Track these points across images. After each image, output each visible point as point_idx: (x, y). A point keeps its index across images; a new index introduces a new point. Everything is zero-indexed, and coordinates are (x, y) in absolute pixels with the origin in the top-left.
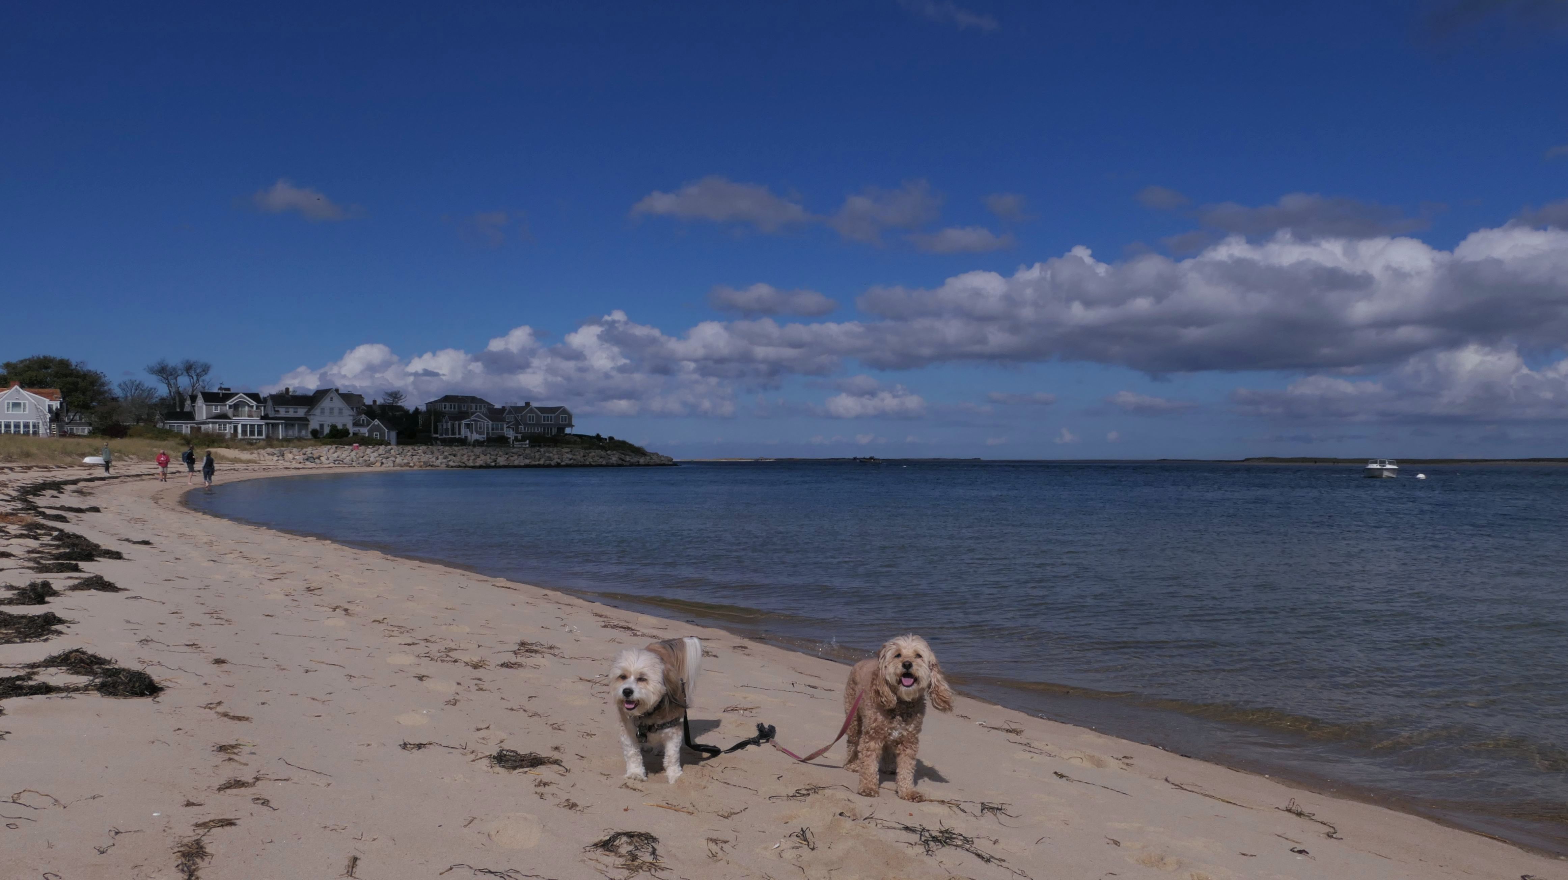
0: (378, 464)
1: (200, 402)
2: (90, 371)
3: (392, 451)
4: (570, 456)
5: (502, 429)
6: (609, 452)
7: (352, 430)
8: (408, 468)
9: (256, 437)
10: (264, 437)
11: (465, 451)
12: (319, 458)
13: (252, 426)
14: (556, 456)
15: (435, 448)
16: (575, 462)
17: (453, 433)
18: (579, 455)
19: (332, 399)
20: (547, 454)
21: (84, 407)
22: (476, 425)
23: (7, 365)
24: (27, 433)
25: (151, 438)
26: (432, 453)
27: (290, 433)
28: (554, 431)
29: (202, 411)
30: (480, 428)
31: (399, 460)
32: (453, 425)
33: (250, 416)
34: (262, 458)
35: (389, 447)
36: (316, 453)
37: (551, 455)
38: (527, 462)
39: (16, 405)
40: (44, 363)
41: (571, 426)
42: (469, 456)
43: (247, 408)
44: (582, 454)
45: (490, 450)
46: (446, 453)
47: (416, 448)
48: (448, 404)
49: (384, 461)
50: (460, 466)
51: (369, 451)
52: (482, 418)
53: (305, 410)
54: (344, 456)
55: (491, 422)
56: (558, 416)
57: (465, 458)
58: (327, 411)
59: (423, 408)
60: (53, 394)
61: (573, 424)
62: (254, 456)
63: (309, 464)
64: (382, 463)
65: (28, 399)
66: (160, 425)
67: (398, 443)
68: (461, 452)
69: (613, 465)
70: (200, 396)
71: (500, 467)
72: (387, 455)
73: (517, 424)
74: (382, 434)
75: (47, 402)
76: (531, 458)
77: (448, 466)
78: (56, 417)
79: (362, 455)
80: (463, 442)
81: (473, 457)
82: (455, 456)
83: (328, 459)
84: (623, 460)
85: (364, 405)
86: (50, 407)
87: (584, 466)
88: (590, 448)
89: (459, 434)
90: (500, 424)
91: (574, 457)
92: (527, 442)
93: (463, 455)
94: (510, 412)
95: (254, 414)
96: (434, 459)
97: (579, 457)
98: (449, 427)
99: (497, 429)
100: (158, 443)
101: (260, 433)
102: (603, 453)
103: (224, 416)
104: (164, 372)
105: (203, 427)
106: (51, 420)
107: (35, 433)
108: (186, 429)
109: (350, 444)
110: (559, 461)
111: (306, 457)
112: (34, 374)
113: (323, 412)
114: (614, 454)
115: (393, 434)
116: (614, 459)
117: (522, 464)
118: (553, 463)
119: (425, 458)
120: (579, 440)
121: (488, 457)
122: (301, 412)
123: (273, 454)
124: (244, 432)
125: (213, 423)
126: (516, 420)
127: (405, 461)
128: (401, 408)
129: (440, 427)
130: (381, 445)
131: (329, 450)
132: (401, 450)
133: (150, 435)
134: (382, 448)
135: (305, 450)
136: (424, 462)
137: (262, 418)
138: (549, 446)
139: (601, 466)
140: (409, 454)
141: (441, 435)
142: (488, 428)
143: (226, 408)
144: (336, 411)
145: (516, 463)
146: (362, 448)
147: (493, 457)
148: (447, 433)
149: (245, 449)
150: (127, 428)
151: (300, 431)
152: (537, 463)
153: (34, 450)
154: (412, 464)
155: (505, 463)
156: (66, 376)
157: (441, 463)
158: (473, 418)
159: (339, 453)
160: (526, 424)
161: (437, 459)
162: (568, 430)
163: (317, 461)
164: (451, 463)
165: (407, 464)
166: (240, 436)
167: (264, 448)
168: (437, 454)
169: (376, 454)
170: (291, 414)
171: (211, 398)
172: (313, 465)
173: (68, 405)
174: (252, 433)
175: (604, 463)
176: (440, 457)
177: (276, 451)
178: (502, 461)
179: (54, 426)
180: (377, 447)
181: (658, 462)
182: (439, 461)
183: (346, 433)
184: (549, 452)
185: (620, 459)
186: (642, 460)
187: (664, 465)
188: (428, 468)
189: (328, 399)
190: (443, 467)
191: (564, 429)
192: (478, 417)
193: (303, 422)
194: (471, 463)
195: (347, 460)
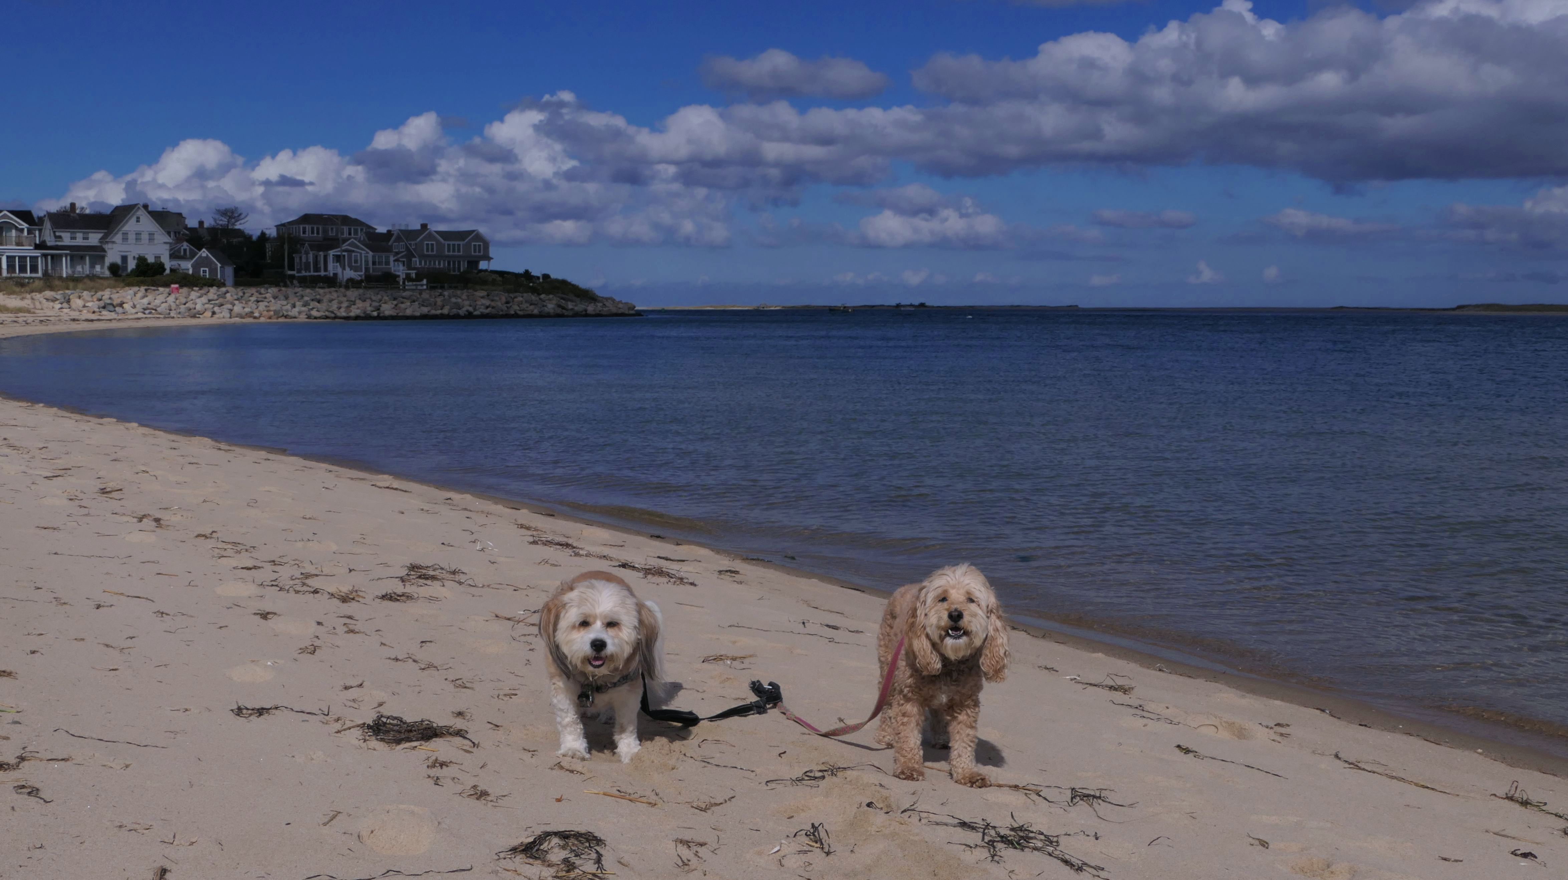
0: (209, 314)
3: (228, 295)
4: (487, 302)
5: (388, 263)
6: (543, 296)
7: (168, 264)
8: (251, 320)
9: (28, 274)
10: (40, 274)
11: (335, 295)
12: (121, 305)
13: (22, 259)
14: (467, 303)
15: (290, 291)
16: (494, 311)
17: (317, 269)
18: (500, 301)
19: (138, 220)
20: (453, 300)
22: (350, 257)
26: (287, 298)
27: (79, 268)
28: (464, 266)
30: (356, 262)
31: (238, 308)
32: (316, 258)
33: (18, 244)
34: (38, 306)
35: (223, 289)
36: (117, 298)
37: (459, 300)
38: (425, 310)
41: (488, 258)
42: (340, 303)
43: (14, 233)
44: (504, 300)
45: (370, 293)
46: (306, 298)
47: (263, 290)
48: (308, 227)
49: (216, 309)
50: (327, 317)
51: (194, 295)
52: (358, 247)
53: (100, 236)
54: (157, 302)
55: (371, 253)
56: (469, 243)
57: (334, 306)
58: (132, 237)
59: (272, 232)
61: (491, 255)
62: (26, 303)
63: (106, 315)
64: (214, 313)
67: (237, 284)
68: (328, 296)
69: (548, 315)
71: (386, 318)
72: (221, 300)
73: (410, 255)
74: (213, 271)
76: (430, 305)
77: (309, 317)
79: (184, 301)
80: (331, 282)
81: (345, 305)
82: (319, 301)
83: (134, 307)
84: (563, 308)
85: (186, 228)
87: (507, 316)
88: (516, 291)
89: (326, 270)
90: (384, 255)
91: (493, 304)
92: (425, 282)
93: (331, 301)
94: (399, 239)
95: (24, 241)
96: (289, 307)
97: (499, 304)
98: (311, 260)
99: (380, 263)
101: (34, 269)
102: (534, 298)
109: (166, 285)
110: (471, 309)
111: (102, 304)
113: (125, 239)
114: (550, 300)
115: (229, 271)
116: (551, 306)
117: (418, 314)
118: (462, 312)
119: (276, 305)
120: (499, 279)
121: (367, 304)
122: (94, 238)
123: (54, 300)
124: (11, 267)
126: (408, 249)
127: (247, 310)
128: (240, 233)
129: (297, 260)
130: (212, 286)
131: (135, 294)
132: (241, 294)
134: (213, 290)
135: (99, 294)
136: (275, 311)
137: (37, 247)
138: (456, 288)
139: (531, 316)
140: (253, 299)
141: (299, 271)
142: (367, 262)
144: (145, 236)
145: (409, 312)
146: (185, 290)
147: (375, 304)
148: (307, 269)
149: (13, 293)
151: (92, 266)
152: (439, 312)
154: (257, 314)
155: (393, 313)
157: (300, 313)
158: (345, 246)
159: (150, 297)
160: (422, 257)
161: (294, 306)
162: (483, 265)
163: (118, 309)
164: (314, 313)
165: (250, 314)
166: (5, 273)
167: (40, 291)
168: (293, 299)
169: (204, 299)
170: (79, 241)
172: (113, 316)
174: (23, 269)
175: (536, 312)
176: (298, 304)
177: (58, 295)
178: (387, 309)
180: (206, 289)
181: (614, 310)
182: (297, 310)
183: (159, 268)
184: (456, 296)
185: (559, 306)
186: (591, 308)
187: (623, 315)
188: (282, 320)
189: (134, 219)
190: (303, 318)
191: (477, 263)
192: (351, 245)
193: (97, 253)
194: (343, 313)
195: (163, 308)
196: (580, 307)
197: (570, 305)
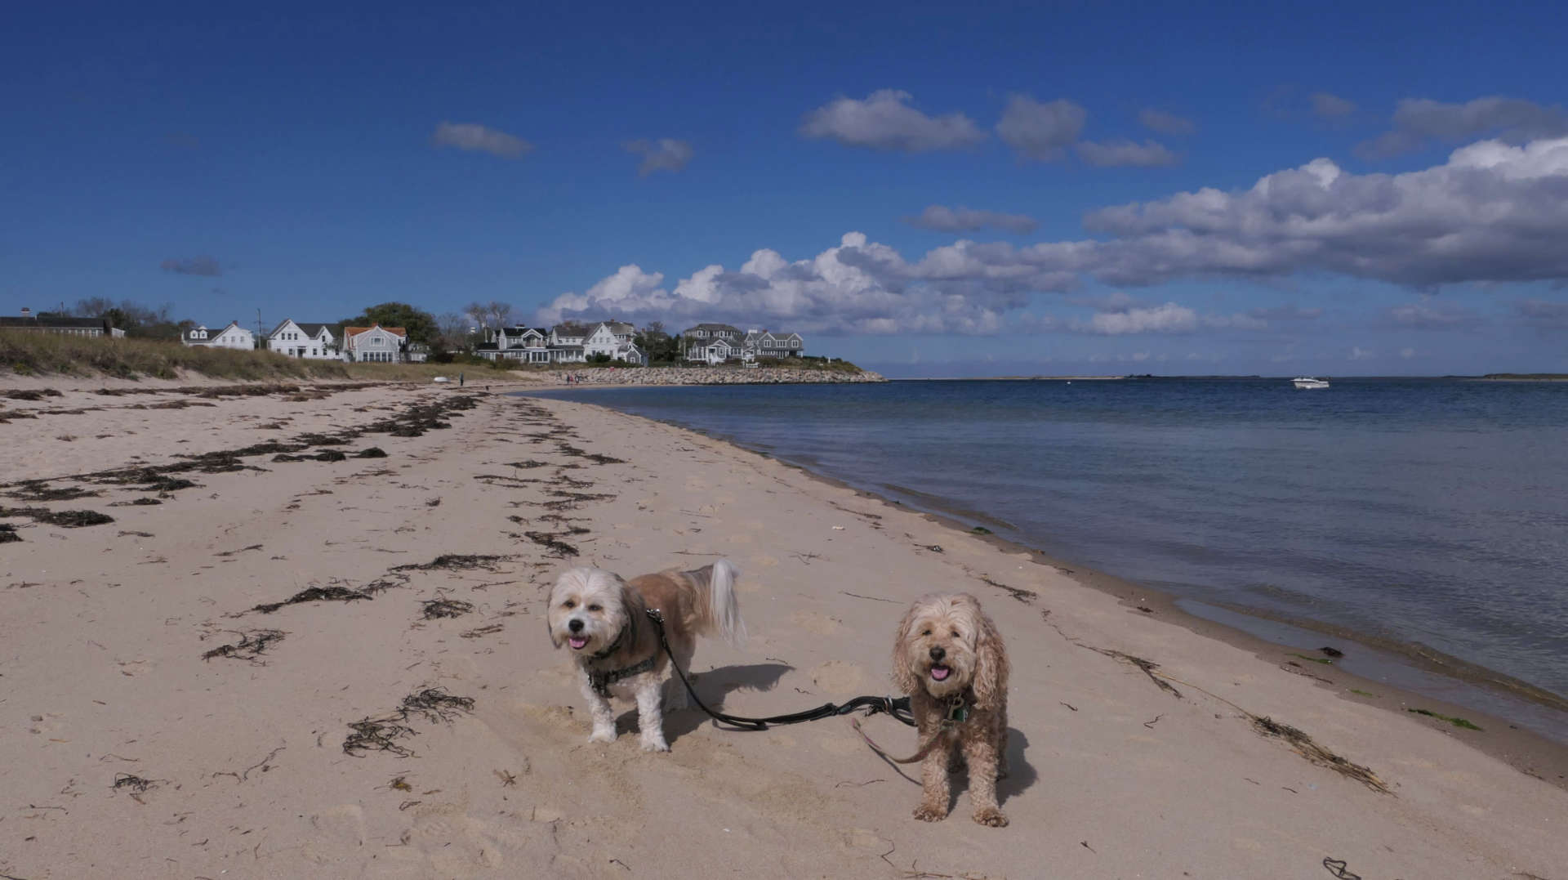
0: (630, 381)
1: (502, 335)
2: (424, 313)
3: (642, 372)
4: (787, 375)
7: (615, 356)
8: (653, 384)
9: (543, 362)
10: (548, 361)
12: (586, 377)
13: (540, 353)
15: (675, 370)
17: (697, 357)
19: (601, 331)
20: (768, 374)
21: (423, 340)
22: (718, 350)
23: (368, 310)
24: (384, 360)
25: (468, 364)
26: (673, 373)
27: (570, 358)
28: (786, 354)
29: (504, 342)
31: (646, 379)
32: (700, 350)
33: (538, 346)
35: (640, 369)
38: (750, 380)
39: (377, 340)
40: (393, 308)
41: (801, 350)
42: (703, 376)
43: (536, 340)
44: (798, 374)
47: (660, 369)
49: (635, 379)
51: (624, 372)
52: (723, 344)
53: (581, 340)
54: (604, 376)
56: (790, 341)
57: (699, 377)
58: (598, 340)
60: (401, 331)
61: (803, 348)
62: (539, 376)
64: (633, 381)
65: (383, 335)
66: (474, 354)
67: (651, 365)
70: (502, 332)
72: (639, 374)
73: (754, 348)
74: (637, 359)
75: (398, 337)
76: (753, 377)
77: (683, 383)
78: (404, 348)
79: (618, 375)
80: (703, 364)
82: (690, 375)
83: (593, 378)
86: (399, 341)
88: (808, 369)
89: (703, 357)
93: (697, 375)
94: (750, 339)
95: (541, 344)
96: (673, 377)
98: (697, 351)
100: (474, 367)
101: (546, 359)
102: (818, 373)
103: (519, 346)
104: (478, 311)
105: (505, 355)
106: (401, 351)
107: (390, 360)
108: (492, 356)
109: (611, 367)
110: (777, 379)
112: (387, 316)
113: (594, 342)
114: (827, 374)
115: (645, 358)
117: (745, 381)
118: (771, 381)
119: (666, 377)
122: (578, 341)
123: (554, 375)
124: (534, 358)
125: (512, 352)
126: (754, 345)
127: (651, 380)
128: (664, 336)
130: (633, 367)
131: (594, 372)
132: (648, 371)
133: (467, 362)
134: (634, 369)
136: (666, 379)
137: (547, 347)
140: (655, 374)
141: (684, 358)
142: (727, 353)
143: (520, 340)
144: (605, 340)
145: (740, 381)
146: (619, 369)
148: (688, 357)
149: (535, 371)
150: (452, 356)
151: (577, 357)
152: (758, 381)
155: (732, 381)
156: (409, 317)
158: (716, 344)
159: (601, 374)
160: (761, 349)
161: (676, 378)
163: (586, 380)
164: (687, 381)
165: (653, 381)
166: (531, 361)
167: (547, 370)
168: (676, 374)
169: (630, 374)
170: (571, 342)
171: (511, 333)
173: (410, 339)
174: (540, 359)
177: (556, 372)
178: (729, 379)
179: (403, 355)
180: (630, 369)
182: (677, 380)
183: (608, 358)
184: (770, 372)
188: (669, 385)
189: (599, 331)
190: (680, 384)
191: (795, 352)
192: (719, 343)
193: (580, 350)
194: (702, 381)
195: (607, 379)
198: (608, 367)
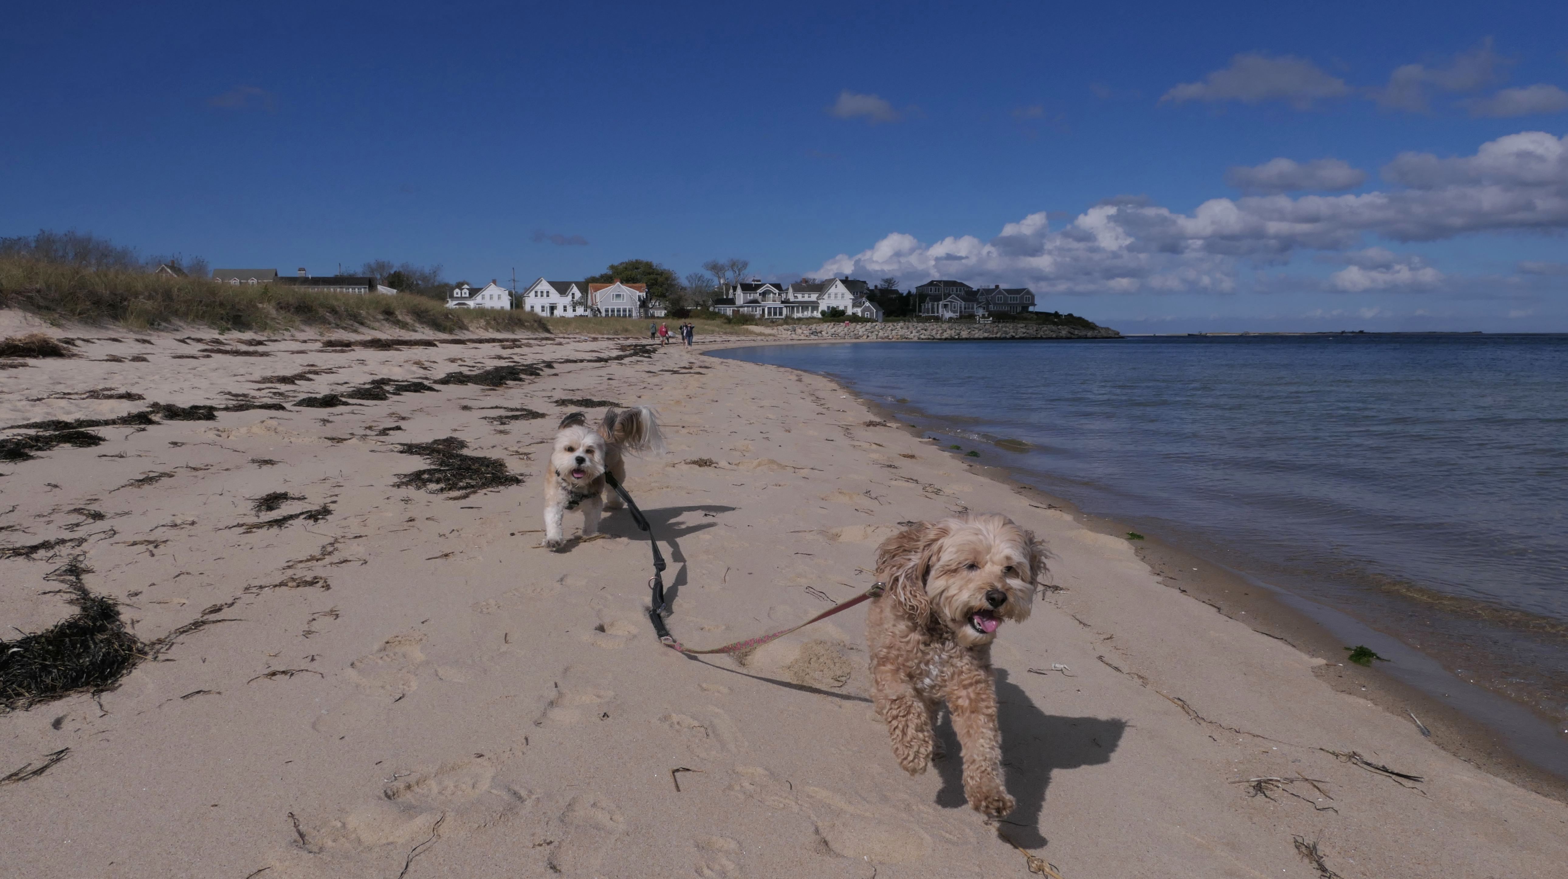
0: (865, 337)
1: (739, 291)
2: (665, 270)
3: (877, 327)
4: (1024, 330)
5: (973, 308)
6: (1062, 326)
7: (850, 312)
8: (887, 340)
9: (778, 317)
10: (783, 317)
11: (935, 326)
12: (821, 332)
13: (775, 308)
14: (1012, 331)
15: (910, 325)
16: (1028, 336)
17: (933, 312)
18: (1032, 330)
19: (836, 287)
20: (1004, 329)
21: (662, 296)
22: (952, 305)
23: (612, 267)
24: (625, 316)
25: (704, 318)
26: (908, 328)
27: (806, 313)
28: (1017, 310)
29: (740, 297)
30: (955, 308)
31: (881, 334)
32: (933, 305)
33: (774, 301)
34: (780, 333)
35: (874, 324)
36: (819, 329)
37: (1007, 329)
38: (986, 335)
39: (618, 296)
40: (635, 265)
41: (1034, 305)
42: (938, 331)
43: (772, 295)
44: (1035, 329)
45: (956, 325)
46: (919, 328)
47: (895, 324)
48: (933, 288)
50: (929, 339)
51: (858, 327)
53: (817, 295)
54: (839, 331)
55: (963, 303)
56: (1025, 296)
57: (934, 332)
58: (833, 296)
59: (914, 291)
60: (641, 287)
61: (1036, 303)
62: (774, 331)
63: (813, 337)
64: (868, 336)
65: (625, 292)
66: (711, 309)
67: (885, 321)
68: (931, 327)
69: (1062, 338)
70: (739, 286)
71: (962, 339)
72: (873, 329)
73: (988, 303)
74: (872, 314)
75: (638, 293)
76: (990, 332)
77: (919, 339)
78: (643, 304)
79: (853, 330)
80: (937, 319)
81: (940, 332)
82: (926, 330)
83: (827, 333)
84: (1072, 334)
85: (867, 288)
86: (639, 297)
87: (1035, 338)
88: (1045, 324)
89: (938, 313)
90: (971, 304)
91: (1028, 331)
92: (991, 319)
93: (933, 330)
94: (982, 294)
95: (776, 299)
96: (909, 333)
97: (1031, 331)
98: (930, 307)
99: (969, 308)
100: (709, 322)
101: (781, 314)
102: (1056, 328)
103: (755, 301)
104: (716, 268)
105: (741, 309)
106: (640, 307)
107: (630, 316)
108: (729, 311)
110: (1014, 334)
111: (811, 332)
112: (629, 273)
113: (829, 297)
114: (1067, 329)
115: (881, 313)
116: (1064, 333)
117: (981, 337)
118: (1008, 336)
119: (901, 332)
120: (1035, 317)
121: (953, 332)
122: (814, 297)
123: (788, 330)
124: (769, 313)
125: (748, 307)
126: (987, 300)
127: (886, 335)
128: (896, 292)
129: (923, 307)
130: (869, 322)
131: (828, 327)
132: (883, 326)
133: (704, 316)
134: (870, 324)
136: (901, 335)
137: (782, 302)
138: (1007, 322)
139: (1051, 338)
140: (890, 329)
141: (921, 313)
142: (961, 307)
143: (756, 296)
144: (839, 296)
145: (976, 336)
146: (854, 325)
147: (957, 331)
148: (925, 312)
149: (769, 326)
150: (689, 311)
151: (812, 312)
152: (994, 336)
153: (630, 327)
154: (890, 337)
155: (967, 336)
156: (649, 274)
157: (914, 336)
158: (949, 299)
159: (836, 328)
160: (995, 304)
161: (912, 333)
162: (1031, 309)
163: (819, 334)
164: (922, 336)
165: (887, 337)
166: (766, 316)
167: (782, 325)
168: (911, 328)
169: (863, 329)
170: (806, 298)
171: (747, 288)
172: (816, 337)
173: (650, 296)
174: (775, 314)
175: (1054, 336)
176: (914, 331)
177: (790, 327)
178: (964, 334)
179: (642, 310)
180: (865, 323)
181: (1105, 335)
183: (843, 313)
184: (1006, 327)
185: (1069, 332)
186: (1090, 334)
187: (1110, 338)
188: (904, 340)
189: (834, 286)
190: (916, 339)
191: (1028, 307)
192: (953, 298)
193: (815, 306)
194: (938, 336)
195: (842, 334)
196: (1083, 333)
197: (1076, 332)
198: (844, 322)
